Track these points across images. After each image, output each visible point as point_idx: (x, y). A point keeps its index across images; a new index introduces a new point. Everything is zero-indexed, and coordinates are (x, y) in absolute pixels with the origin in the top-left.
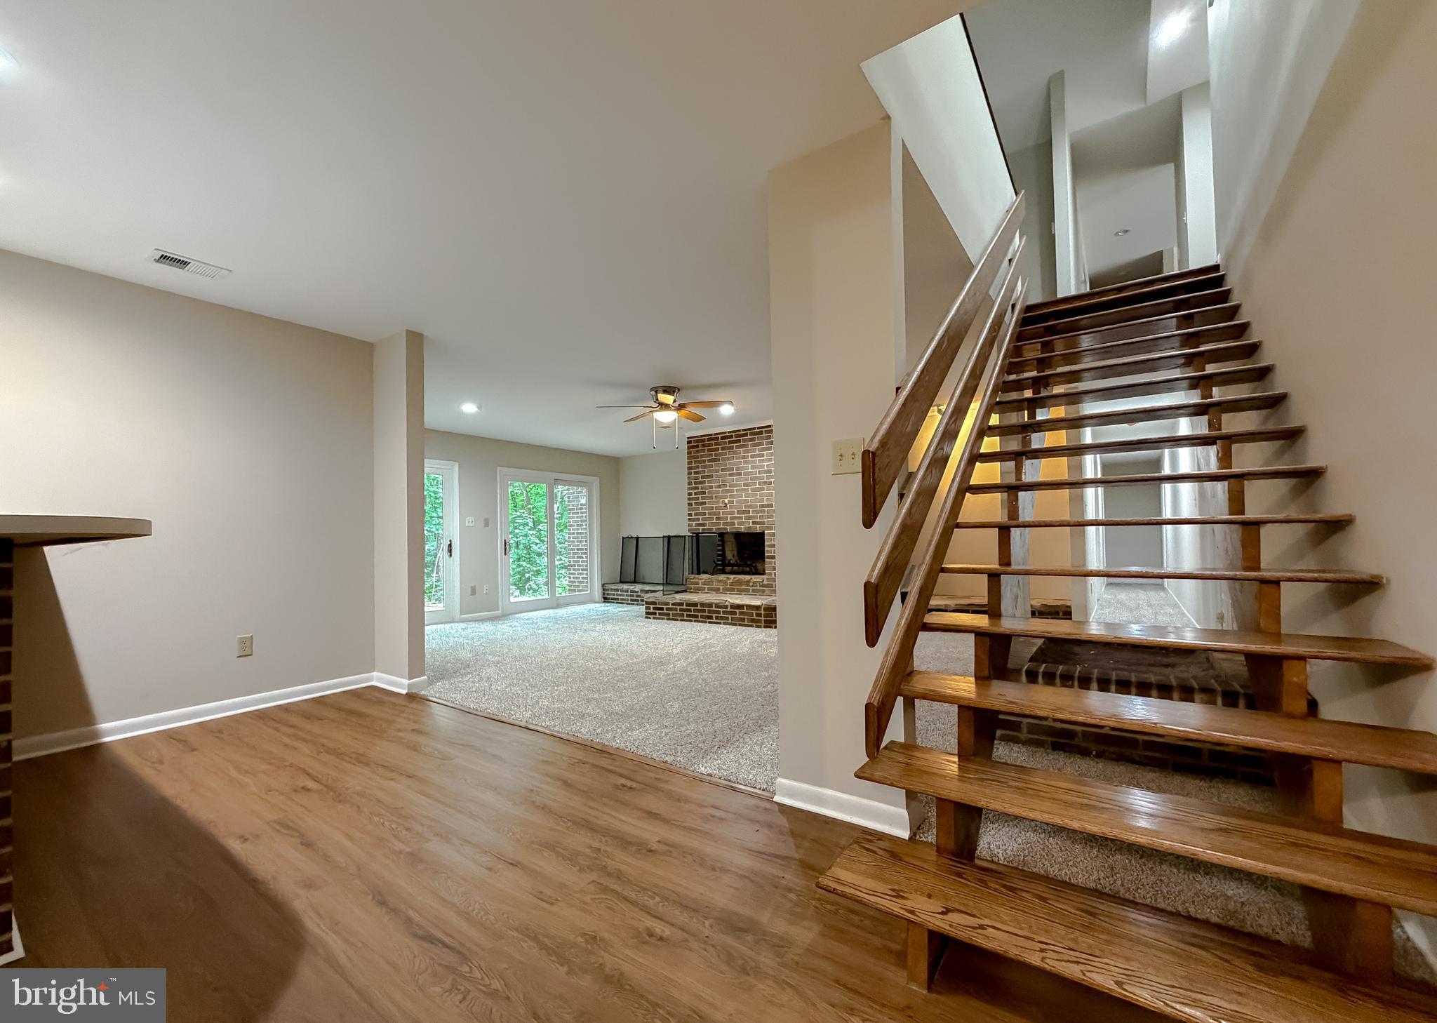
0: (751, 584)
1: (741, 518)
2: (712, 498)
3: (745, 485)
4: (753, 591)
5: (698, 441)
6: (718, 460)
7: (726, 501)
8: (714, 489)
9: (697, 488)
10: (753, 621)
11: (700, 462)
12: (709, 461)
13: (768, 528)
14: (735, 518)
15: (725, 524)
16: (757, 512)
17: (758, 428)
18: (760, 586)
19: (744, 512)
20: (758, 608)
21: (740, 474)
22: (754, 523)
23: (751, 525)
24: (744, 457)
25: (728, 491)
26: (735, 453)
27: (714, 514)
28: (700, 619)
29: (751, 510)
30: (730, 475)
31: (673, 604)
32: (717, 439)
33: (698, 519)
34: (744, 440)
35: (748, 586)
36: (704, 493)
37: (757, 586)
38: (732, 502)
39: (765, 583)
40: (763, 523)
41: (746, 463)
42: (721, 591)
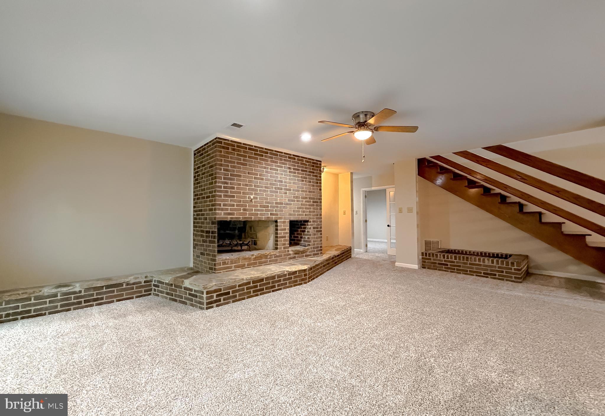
0: (269, 257)
1: (263, 211)
2: (240, 193)
3: (266, 187)
4: (270, 261)
5: (228, 144)
6: (246, 165)
7: (252, 197)
8: (242, 186)
9: (227, 183)
10: (302, 280)
11: (231, 162)
12: (238, 163)
13: (280, 218)
14: (258, 210)
15: (252, 214)
16: (274, 207)
17: (275, 151)
18: (275, 257)
19: (264, 207)
20: (305, 270)
21: (262, 179)
22: (271, 214)
23: (269, 216)
24: (265, 168)
25: (253, 190)
26: (260, 163)
27: (242, 206)
28: (265, 291)
29: (269, 205)
30: (255, 178)
31: (239, 286)
32: (246, 148)
33: (227, 209)
34: (266, 156)
35: (266, 258)
36: (233, 188)
37: (272, 258)
38: (257, 198)
39: (278, 254)
40: (277, 215)
41: (267, 172)
42: (246, 266)
